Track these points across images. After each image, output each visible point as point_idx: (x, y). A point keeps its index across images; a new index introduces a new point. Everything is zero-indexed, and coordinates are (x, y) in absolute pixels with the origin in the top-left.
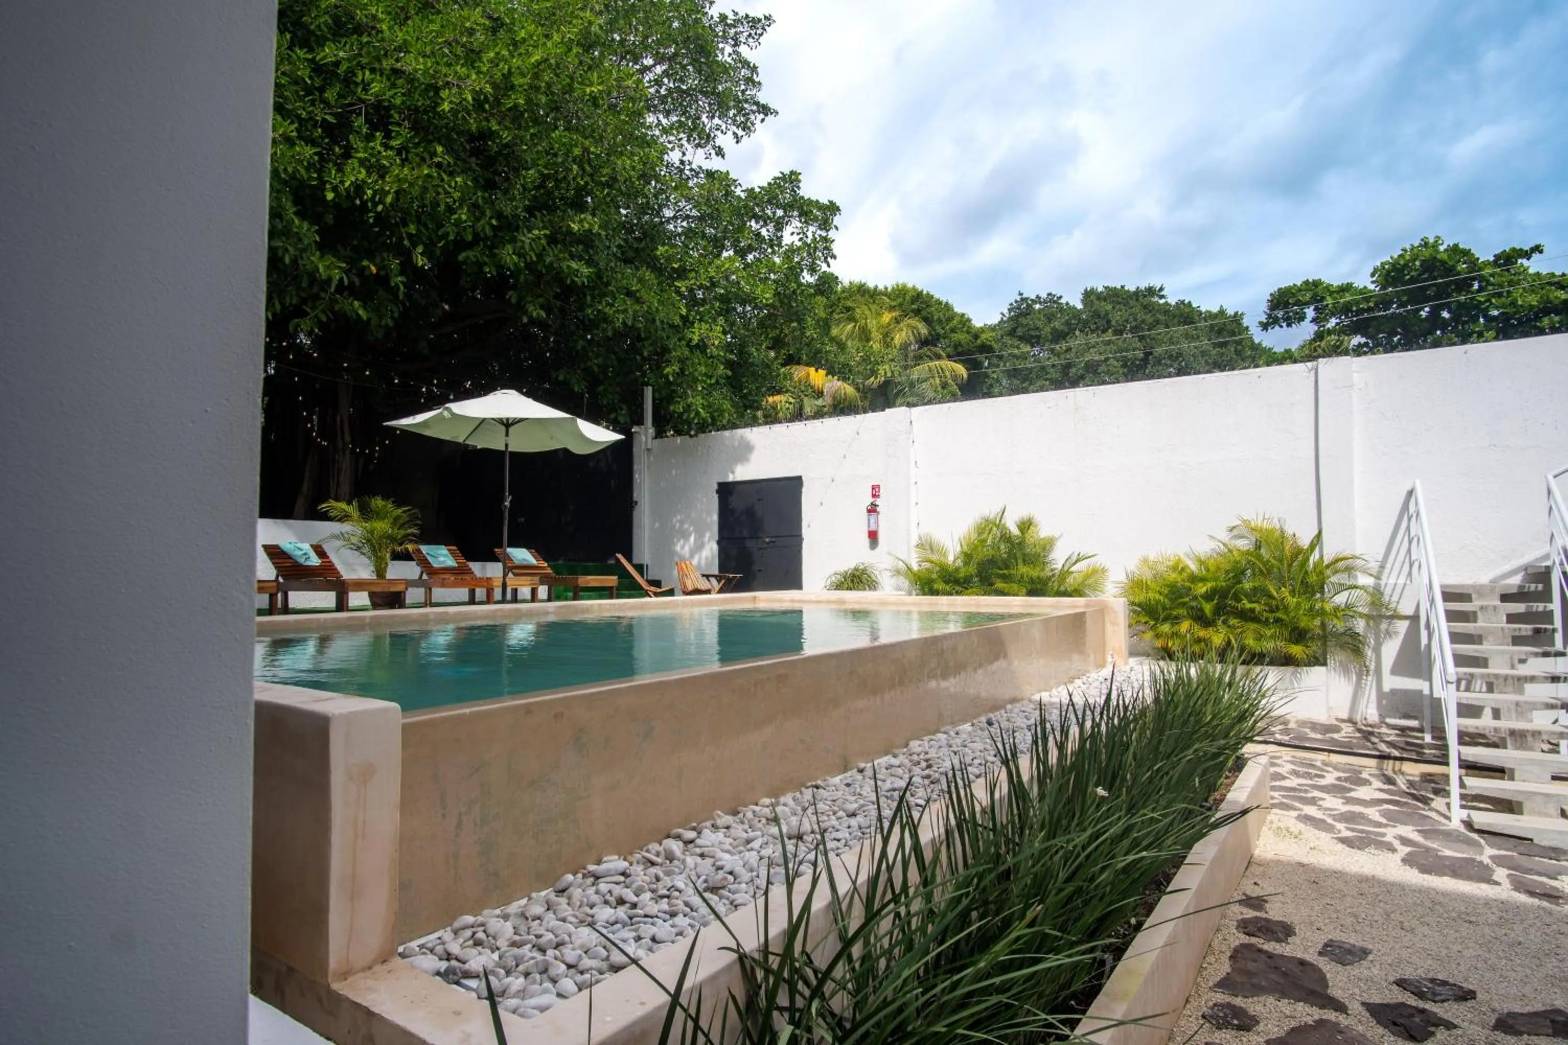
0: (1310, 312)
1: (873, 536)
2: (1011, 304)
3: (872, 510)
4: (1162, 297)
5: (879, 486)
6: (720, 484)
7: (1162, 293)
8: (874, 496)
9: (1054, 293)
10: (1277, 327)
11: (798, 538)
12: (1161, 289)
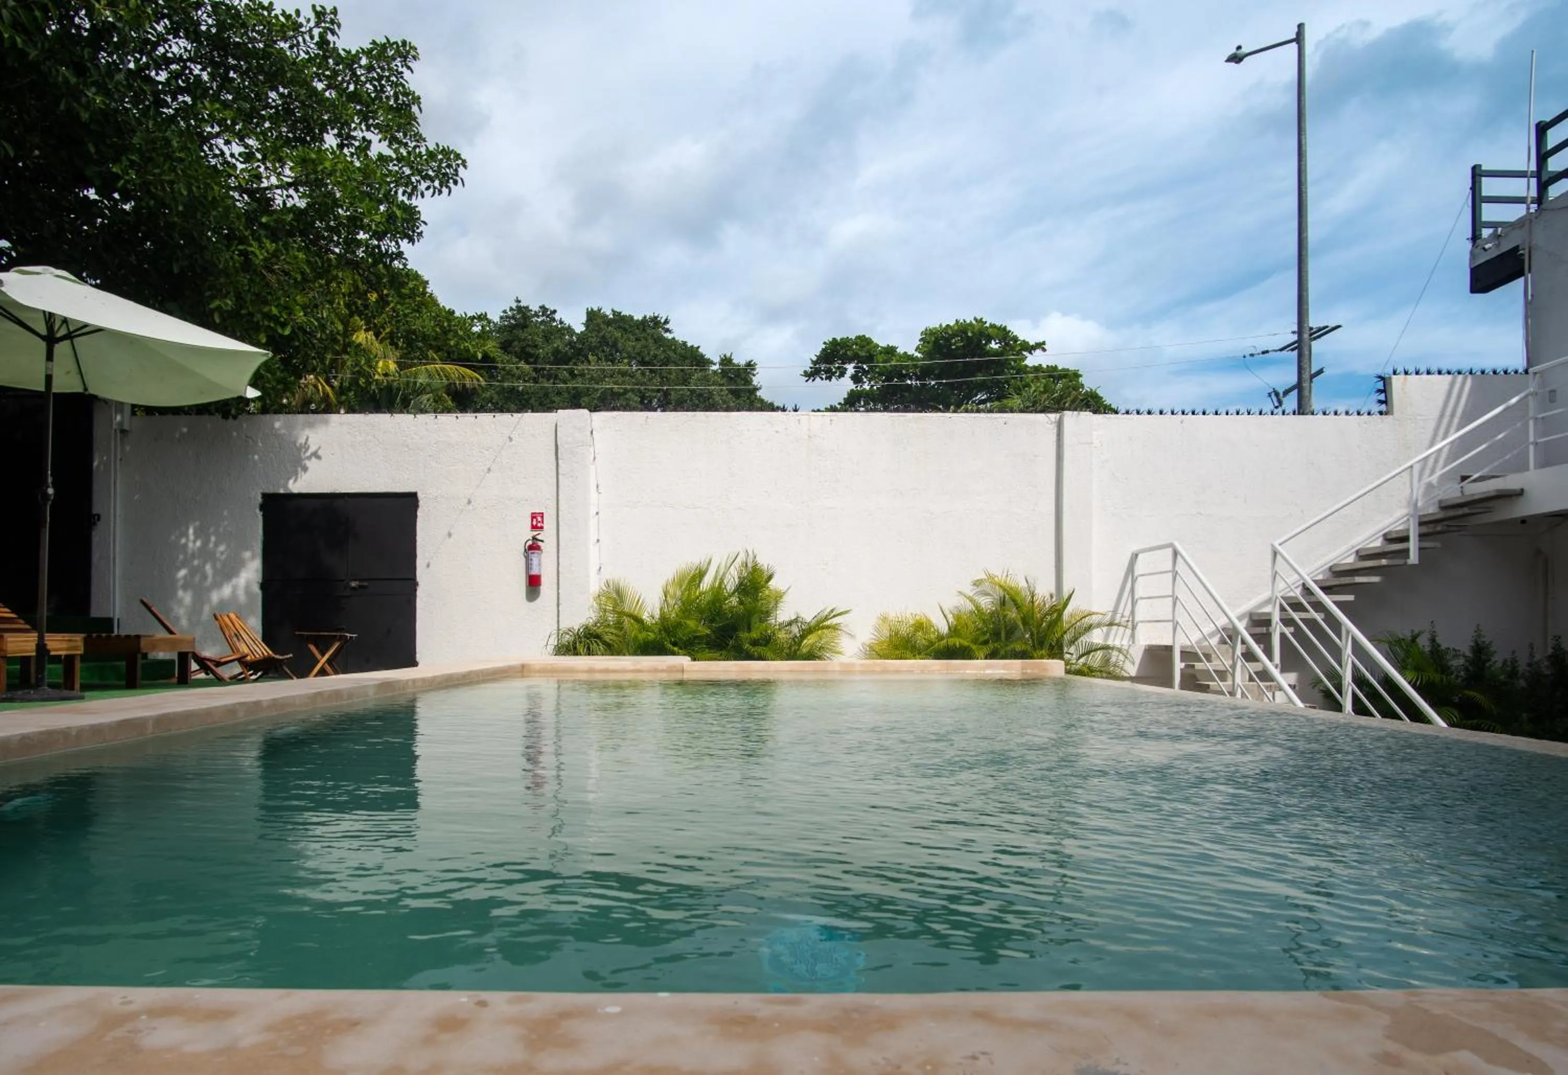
0: (850, 368)
1: (534, 582)
2: (505, 312)
3: (533, 547)
4: (668, 330)
5: (542, 515)
6: (265, 496)
7: (667, 326)
8: (534, 527)
9: (547, 306)
10: (818, 379)
11: (412, 583)
12: (666, 322)
